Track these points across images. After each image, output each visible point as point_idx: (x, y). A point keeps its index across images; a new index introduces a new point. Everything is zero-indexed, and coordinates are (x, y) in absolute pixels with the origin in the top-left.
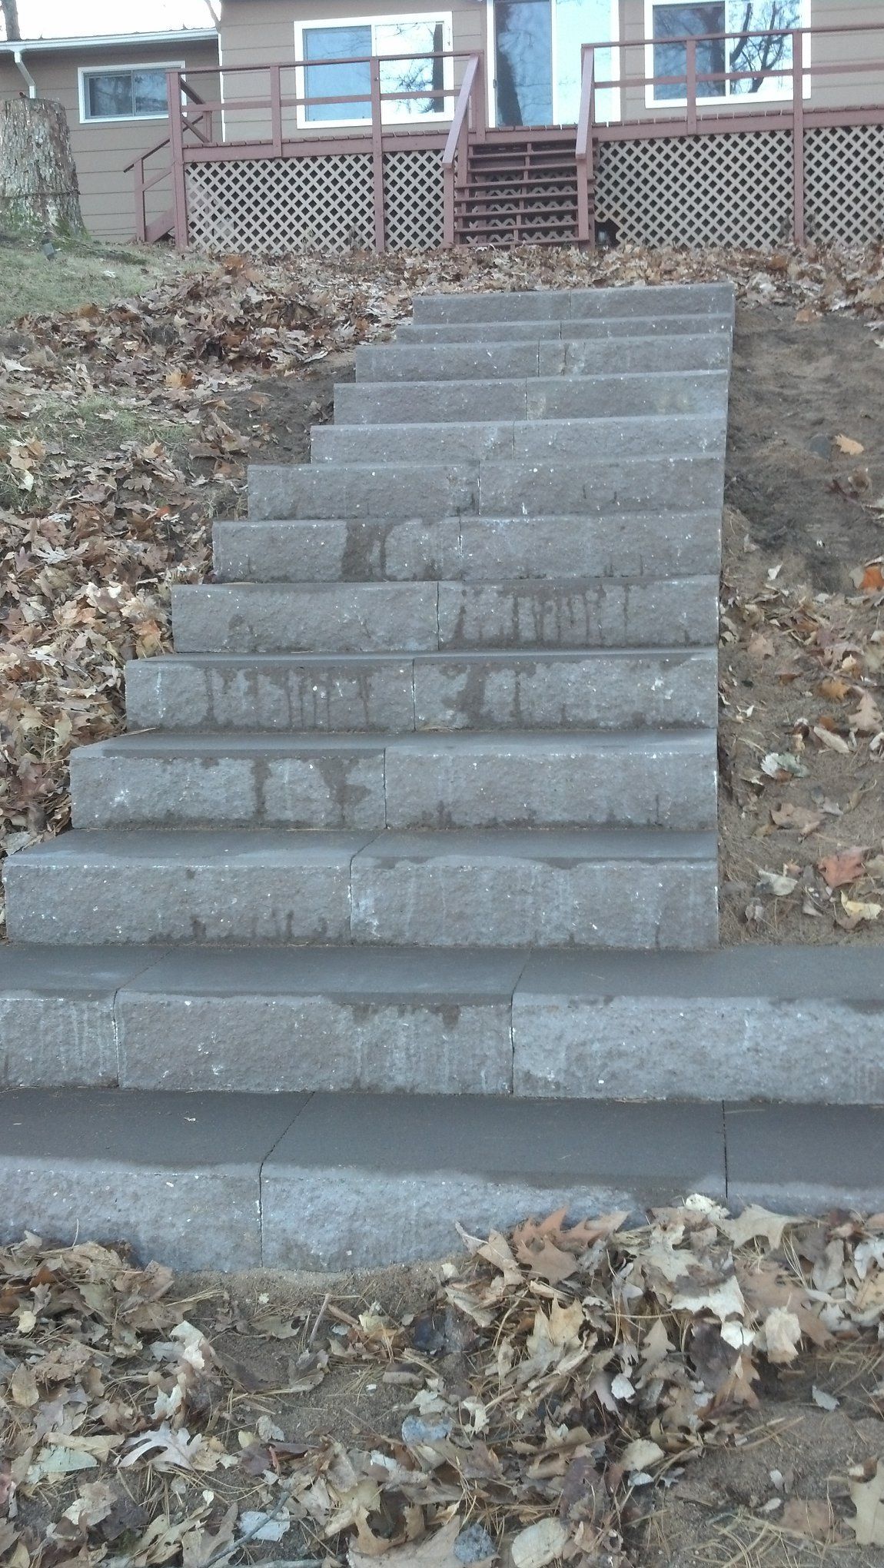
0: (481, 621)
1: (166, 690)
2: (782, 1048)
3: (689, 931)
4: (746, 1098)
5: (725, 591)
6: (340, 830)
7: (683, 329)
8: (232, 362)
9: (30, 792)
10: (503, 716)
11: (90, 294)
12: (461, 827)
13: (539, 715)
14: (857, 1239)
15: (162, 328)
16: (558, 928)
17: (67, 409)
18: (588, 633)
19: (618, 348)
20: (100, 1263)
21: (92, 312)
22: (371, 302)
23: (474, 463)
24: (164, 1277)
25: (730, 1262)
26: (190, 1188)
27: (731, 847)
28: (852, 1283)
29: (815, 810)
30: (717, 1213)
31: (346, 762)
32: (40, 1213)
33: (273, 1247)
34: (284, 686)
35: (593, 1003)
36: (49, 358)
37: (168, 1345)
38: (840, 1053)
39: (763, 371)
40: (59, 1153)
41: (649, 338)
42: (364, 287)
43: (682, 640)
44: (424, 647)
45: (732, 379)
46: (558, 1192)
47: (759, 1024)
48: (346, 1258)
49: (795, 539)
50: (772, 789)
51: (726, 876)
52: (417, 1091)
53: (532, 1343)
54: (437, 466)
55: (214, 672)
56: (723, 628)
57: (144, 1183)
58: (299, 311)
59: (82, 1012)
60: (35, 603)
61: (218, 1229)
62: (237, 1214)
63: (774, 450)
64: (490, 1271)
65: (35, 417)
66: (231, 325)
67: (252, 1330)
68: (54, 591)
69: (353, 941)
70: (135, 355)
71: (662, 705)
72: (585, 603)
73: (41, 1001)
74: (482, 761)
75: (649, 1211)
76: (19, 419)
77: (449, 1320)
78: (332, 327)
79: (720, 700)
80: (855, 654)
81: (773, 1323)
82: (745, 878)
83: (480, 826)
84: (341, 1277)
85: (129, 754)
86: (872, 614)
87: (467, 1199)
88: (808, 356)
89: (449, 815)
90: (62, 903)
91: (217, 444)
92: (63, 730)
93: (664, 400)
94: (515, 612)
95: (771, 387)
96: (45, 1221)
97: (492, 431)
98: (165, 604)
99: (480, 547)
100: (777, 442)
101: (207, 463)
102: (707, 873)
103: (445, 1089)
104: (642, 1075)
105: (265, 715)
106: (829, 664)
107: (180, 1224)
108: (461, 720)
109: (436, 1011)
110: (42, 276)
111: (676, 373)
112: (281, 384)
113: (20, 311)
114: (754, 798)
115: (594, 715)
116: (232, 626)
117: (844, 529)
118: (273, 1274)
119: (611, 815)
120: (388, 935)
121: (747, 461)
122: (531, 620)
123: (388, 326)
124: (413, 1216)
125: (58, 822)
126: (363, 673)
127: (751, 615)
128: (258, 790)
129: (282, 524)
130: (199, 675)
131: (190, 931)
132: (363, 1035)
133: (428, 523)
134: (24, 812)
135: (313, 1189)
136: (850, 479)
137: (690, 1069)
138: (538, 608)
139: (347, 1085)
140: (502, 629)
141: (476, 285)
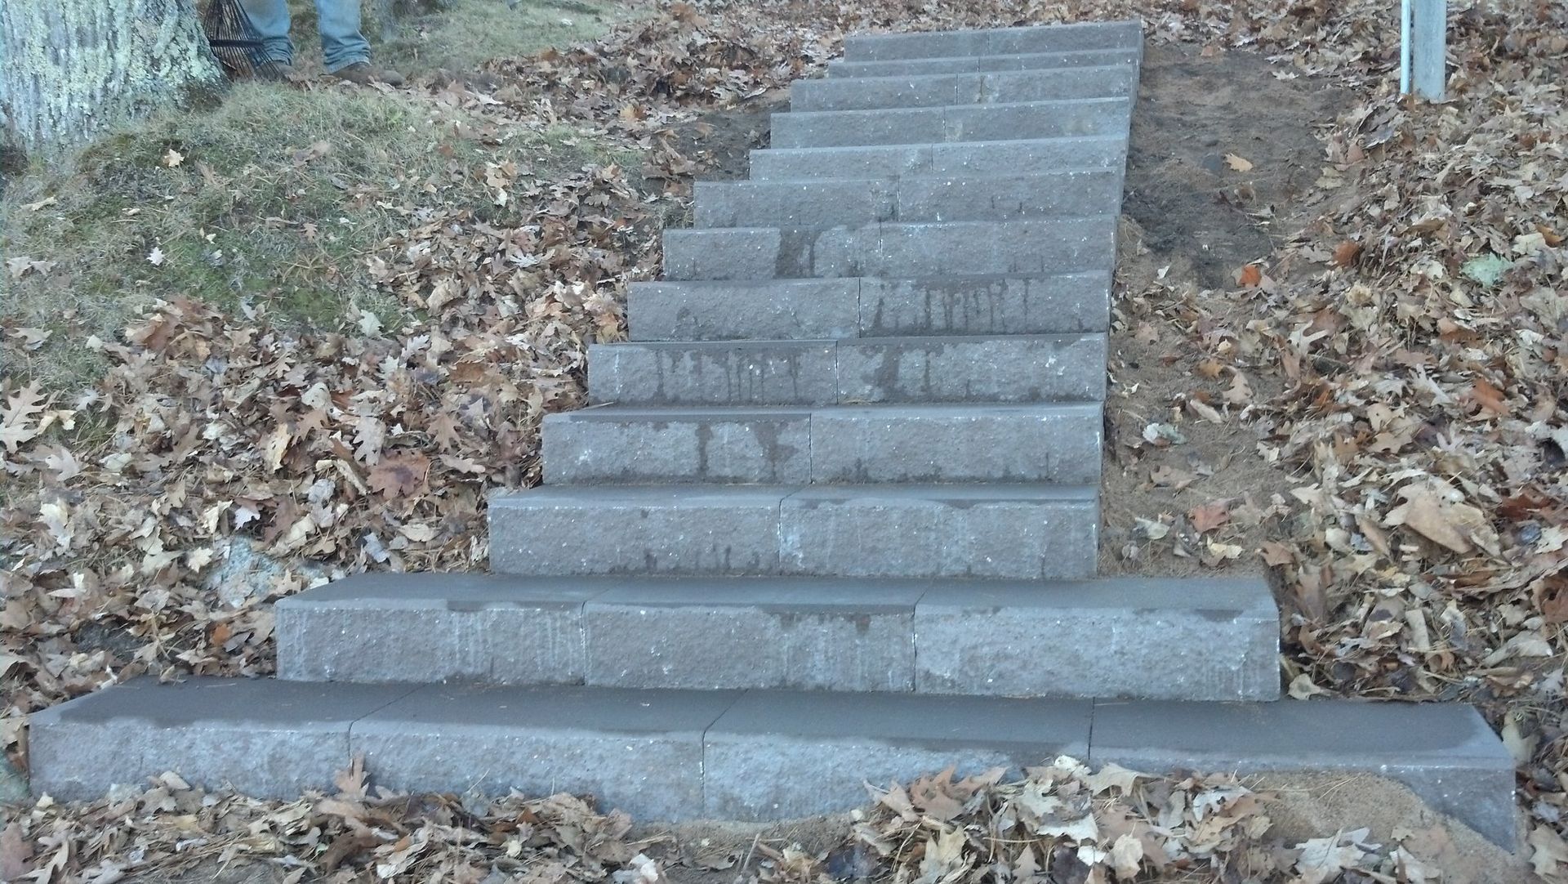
0: (897, 311)
1: (623, 368)
2: (1144, 651)
3: (1070, 563)
4: (1114, 695)
5: (1117, 287)
6: (772, 481)
7: (1093, 61)
8: (678, 99)
9: (507, 454)
10: (914, 391)
11: (548, 40)
12: (876, 482)
13: (946, 390)
14: (1196, 790)
15: (616, 68)
16: (958, 560)
17: (535, 136)
18: (992, 321)
19: (1030, 79)
20: (571, 810)
21: (552, 56)
22: (806, 45)
23: (895, 178)
24: (624, 822)
25: (1088, 804)
26: (646, 751)
27: (1112, 500)
28: (1191, 825)
29: (1190, 472)
30: (1081, 771)
31: (777, 425)
32: (523, 772)
33: (713, 801)
34: (724, 365)
35: (984, 612)
36: (517, 94)
37: (627, 873)
38: (1194, 656)
39: (1166, 100)
40: (538, 724)
41: (1058, 71)
42: (800, 32)
43: (1076, 328)
44: (846, 335)
45: (1135, 107)
46: (949, 754)
47: (1124, 630)
48: (773, 810)
49: (1183, 244)
50: (1153, 453)
51: (1106, 523)
52: (834, 688)
53: (923, 866)
54: (861, 180)
55: (664, 354)
56: (1114, 318)
57: (608, 747)
58: (740, 52)
59: (555, 620)
60: (508, 300)
61: (668, 787)
62: (684, 773)
63: (1170, 168)
64: (889, 814)
65: (507, 143)
66: (679, 66)
67: (695, 865)
68: (526, 291)
69: (781, 573)
70: (593, 91)
71: (1055, 380)
72: (990, 295)
73: (522, 611)
74: (895, 423)
75: (1024, 770)
76: (494, 144)
77: (857, 854)
78: (770, 67)
79: (1108, 379)
80: (1230, 339)
81: (1120, 845)
82: (1123, 525)
83: (892, 481)
84: (769, 826)
85: (592, 419)
86: (1249, 307)
87: (873, 760)
88: (1209, 87)
89: (866, 470)
90: (537, 539)
91: (666, 167)
92: (535, 402)
93: (1071, 125)
94: (928, 303)
95: (1173, 114)
96: (527, 779)
97: (912, 153)
98: (622, 301)
99: (898, 249)
100: (1174, 161)
101: (658, 182)
102: (1086, 512)
103: (859, 687)
104: (1025, 675)
105: (707, 391)
106: (1207, 348)
107: (637, 781)
108: (878, 393)
109: (851, 619)
110: (505, 24)
111: (1082, 101)
112: (724, 116)
113: (486, 56)
114: (1135, 460)
115: (996, 390)
116: (680, 316)
117: (1229, 236)
118: (714, 823)
119: (1007, 470)
120: (811, 566)
121: (1145, 178)
122: (942, 310)
123: (821, 65)
124: (828, 774)
125: (530, 479)
126: (793, 354)
127: (1139, 307)
128: (702, 450)
129: (724, 231)
130: (651, 356)
131: (643, 564)
132: (789, 640)
133: (852, 229)
134: (503, 471)
135: (747, 752)
136: (1236, 191)
137: (1066, 670)
138: (948, 300)
139: (775, 683)
140: (915, 319)
141: (905, 27)
